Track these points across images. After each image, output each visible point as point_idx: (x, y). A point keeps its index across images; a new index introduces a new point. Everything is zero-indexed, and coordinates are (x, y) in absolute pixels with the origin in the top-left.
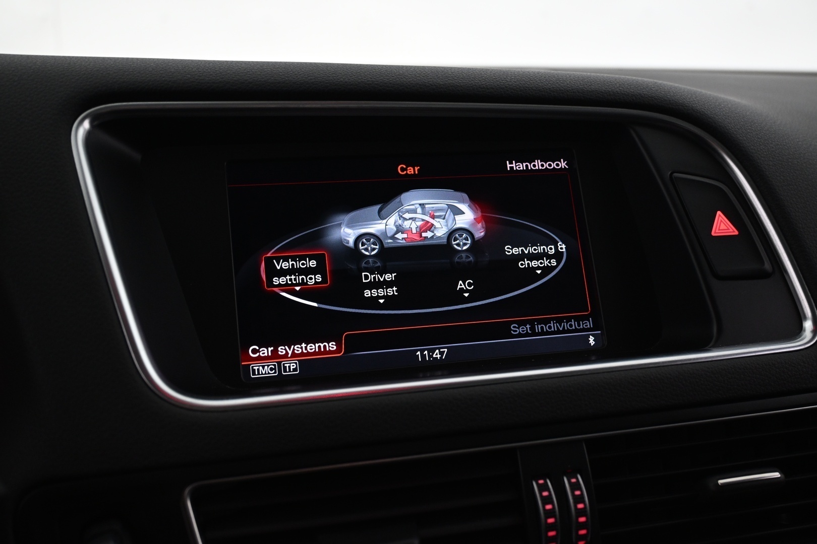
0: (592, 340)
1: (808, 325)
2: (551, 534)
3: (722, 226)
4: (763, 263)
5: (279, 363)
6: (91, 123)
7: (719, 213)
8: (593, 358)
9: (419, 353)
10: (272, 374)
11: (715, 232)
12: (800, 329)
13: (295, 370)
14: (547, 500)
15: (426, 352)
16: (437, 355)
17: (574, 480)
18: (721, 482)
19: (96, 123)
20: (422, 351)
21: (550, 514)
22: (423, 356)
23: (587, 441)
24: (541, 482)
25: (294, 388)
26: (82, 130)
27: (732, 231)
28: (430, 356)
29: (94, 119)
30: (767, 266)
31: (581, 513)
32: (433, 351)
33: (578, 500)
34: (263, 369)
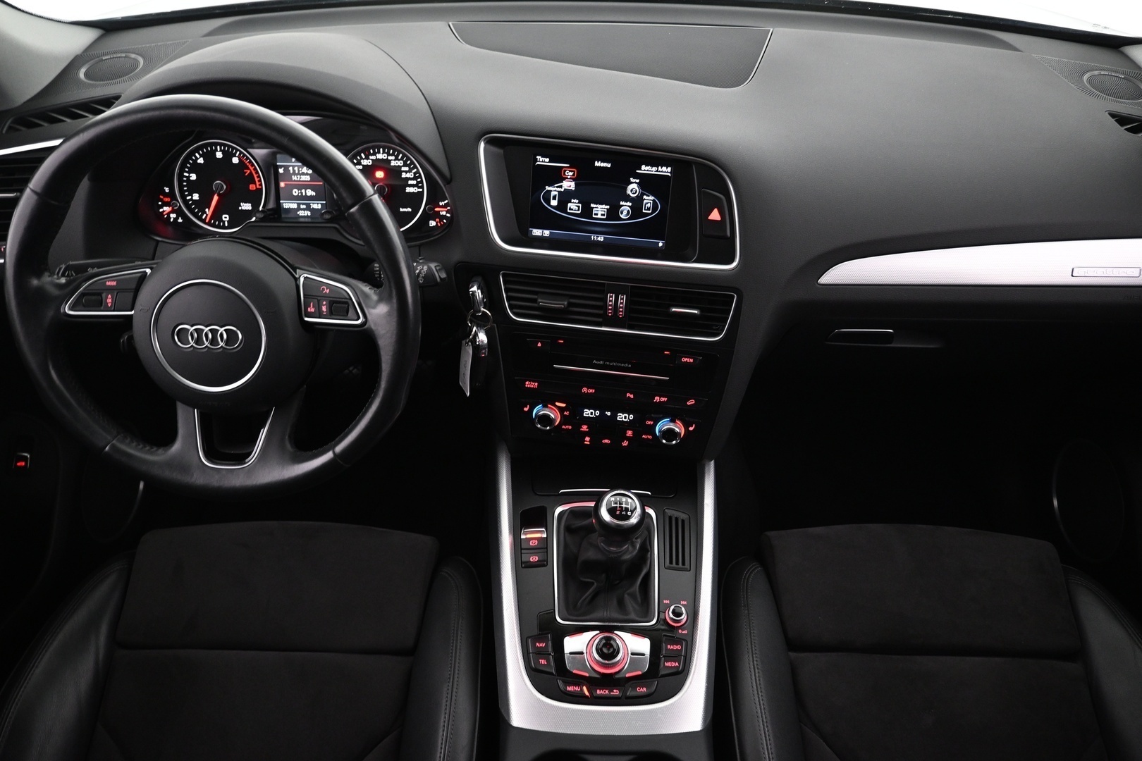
1: (735, 264)
2: (609, 311)
4: (727, 233)
5: (543, 231)
7: (716, 209)
9: (592, 237)
10: (540, 235)
13: (548, 234)
14: (611, 301)
16: (599, 239)
17: (623, 297)
18: (673, 310)
20: (594, 236)
21: (611, 305)
22: (594, 238)
23: (631, 286)
24: (611, 295)
25: (546, 245)
26: (482, 145)
27: (718, 218)
28: (596, 239)
30: (729, 235)
31: (622, 308)
32: (598, 237)
33: (622, 303)
34: (537, 232)
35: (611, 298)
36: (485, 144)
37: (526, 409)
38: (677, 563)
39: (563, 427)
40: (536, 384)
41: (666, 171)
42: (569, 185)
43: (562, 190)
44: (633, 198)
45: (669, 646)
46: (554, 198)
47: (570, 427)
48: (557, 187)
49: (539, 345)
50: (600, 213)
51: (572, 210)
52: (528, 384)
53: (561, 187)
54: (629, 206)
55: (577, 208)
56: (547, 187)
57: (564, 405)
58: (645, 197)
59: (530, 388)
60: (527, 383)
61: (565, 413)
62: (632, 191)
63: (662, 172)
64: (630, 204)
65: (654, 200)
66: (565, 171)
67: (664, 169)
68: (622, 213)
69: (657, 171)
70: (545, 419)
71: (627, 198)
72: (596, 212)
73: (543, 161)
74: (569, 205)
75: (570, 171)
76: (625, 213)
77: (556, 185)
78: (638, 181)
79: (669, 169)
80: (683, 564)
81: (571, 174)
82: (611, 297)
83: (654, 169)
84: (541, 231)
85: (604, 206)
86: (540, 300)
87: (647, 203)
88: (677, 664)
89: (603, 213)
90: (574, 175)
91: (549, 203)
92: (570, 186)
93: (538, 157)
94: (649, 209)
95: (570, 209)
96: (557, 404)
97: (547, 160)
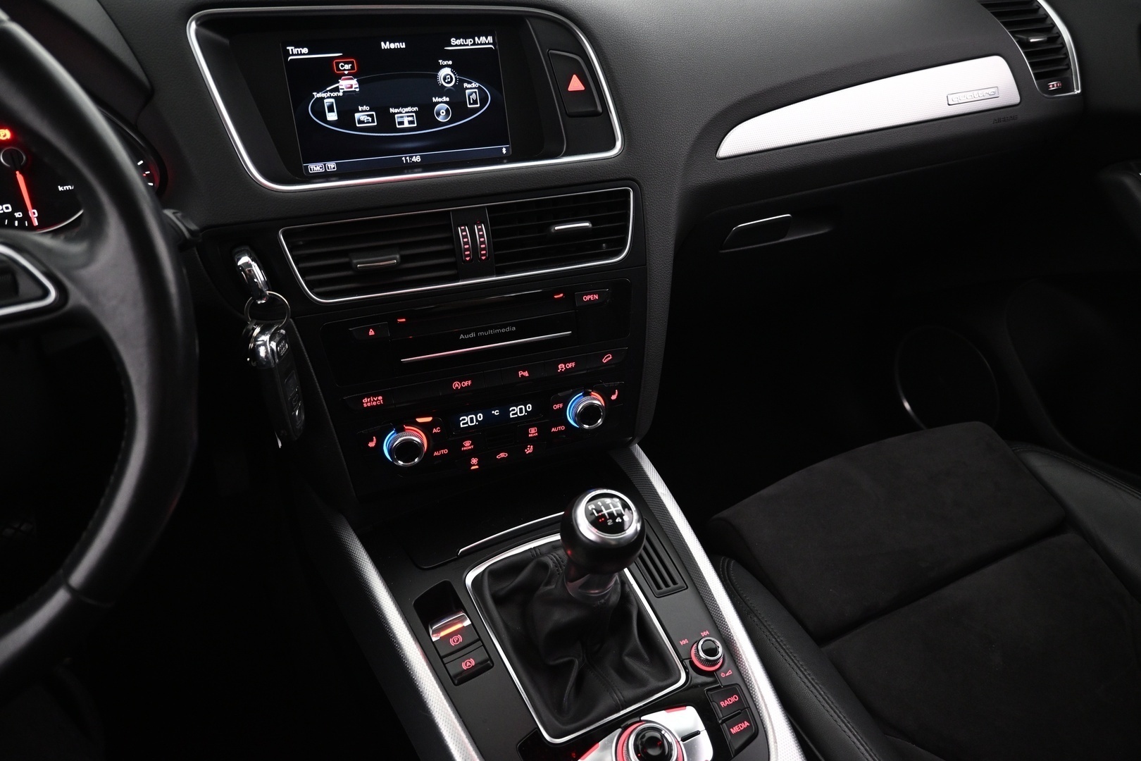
0: (504, 151)
1: (619, 144)
2: (467, 253)
3: (576, 84)
4: (596, 106)
5: (325, 165)
6: (196, 22)
7: (574, 76)
8: (505, 161)
9: (403, 158)
10: (321, 170)
11: (571, 88)
12: (613, 146)
13: (334, 168)
14: (465, 237)
15: (408, 158)
16: (414, 159)
17: (480, 227)
18: (556, 228)
19: (199, 23)
20: (406, 157)
21: (466, 243)
22: (406, 160)
23: (490, 206)
24: (463, 228)
25: (334, 179)
26: (192, 28)
27: (581, 88)
28: (410, 160)
29: (197, 20)
30: (600, 109)
31: (482, 243)
32: (412, 157)
33: (481, 236)
34: (316, 168)
35: (463, 233)
36: (197, 25)
37: (372, 444)
38: (667, 585)
39: (436, 454)
40: (380, 398)
41: (485, 41)
42: (348, 84)
43: (341, 94)
44: (449, 89)
45: (722, 704)
46: (331, 109)
47: (445, 451)
48: (331, 91)
49: (372, 333)
50: (406, 120)
51: (363, 122)
52: (367, 402)
53: (337, 89)
54: (445, 102)
55: (370, 119)
56: (315, 94)
57: (429, 419)
58: (465, 85)
59: (372, 407)
60: (365, 400)
61: (435, 431)
62: (445, 79)
63: (481, 44)
64: (448, 99)
65: (479, 88)
66: (337, 64)
67: (483, 39)
68: (438, 114)
69: (474, 44)
70: (407, 449)
71: (441, 91)
72: (400, 120)
73: (299, 53)
74: (357, 115)
75: (346, 63)
76: (443, 113)
77: (328, 89)
78: (450, 63)
79: (490, 39)
80: (674, 583)
81: (347, 67)
82: (465, 230)
83: (469, 41)
84: (321, 164)
85: (409, 109)
86: (355, 261)
87: (471, 94)
88: (747, 724)
89: (411, 119)
90: (352, 68)
91: (324, 119)
92: (351, 87)
93: (290, 48)
94: (475, 102)
95: (360, 122)
96: (420, 420)
97: (305, 50)
